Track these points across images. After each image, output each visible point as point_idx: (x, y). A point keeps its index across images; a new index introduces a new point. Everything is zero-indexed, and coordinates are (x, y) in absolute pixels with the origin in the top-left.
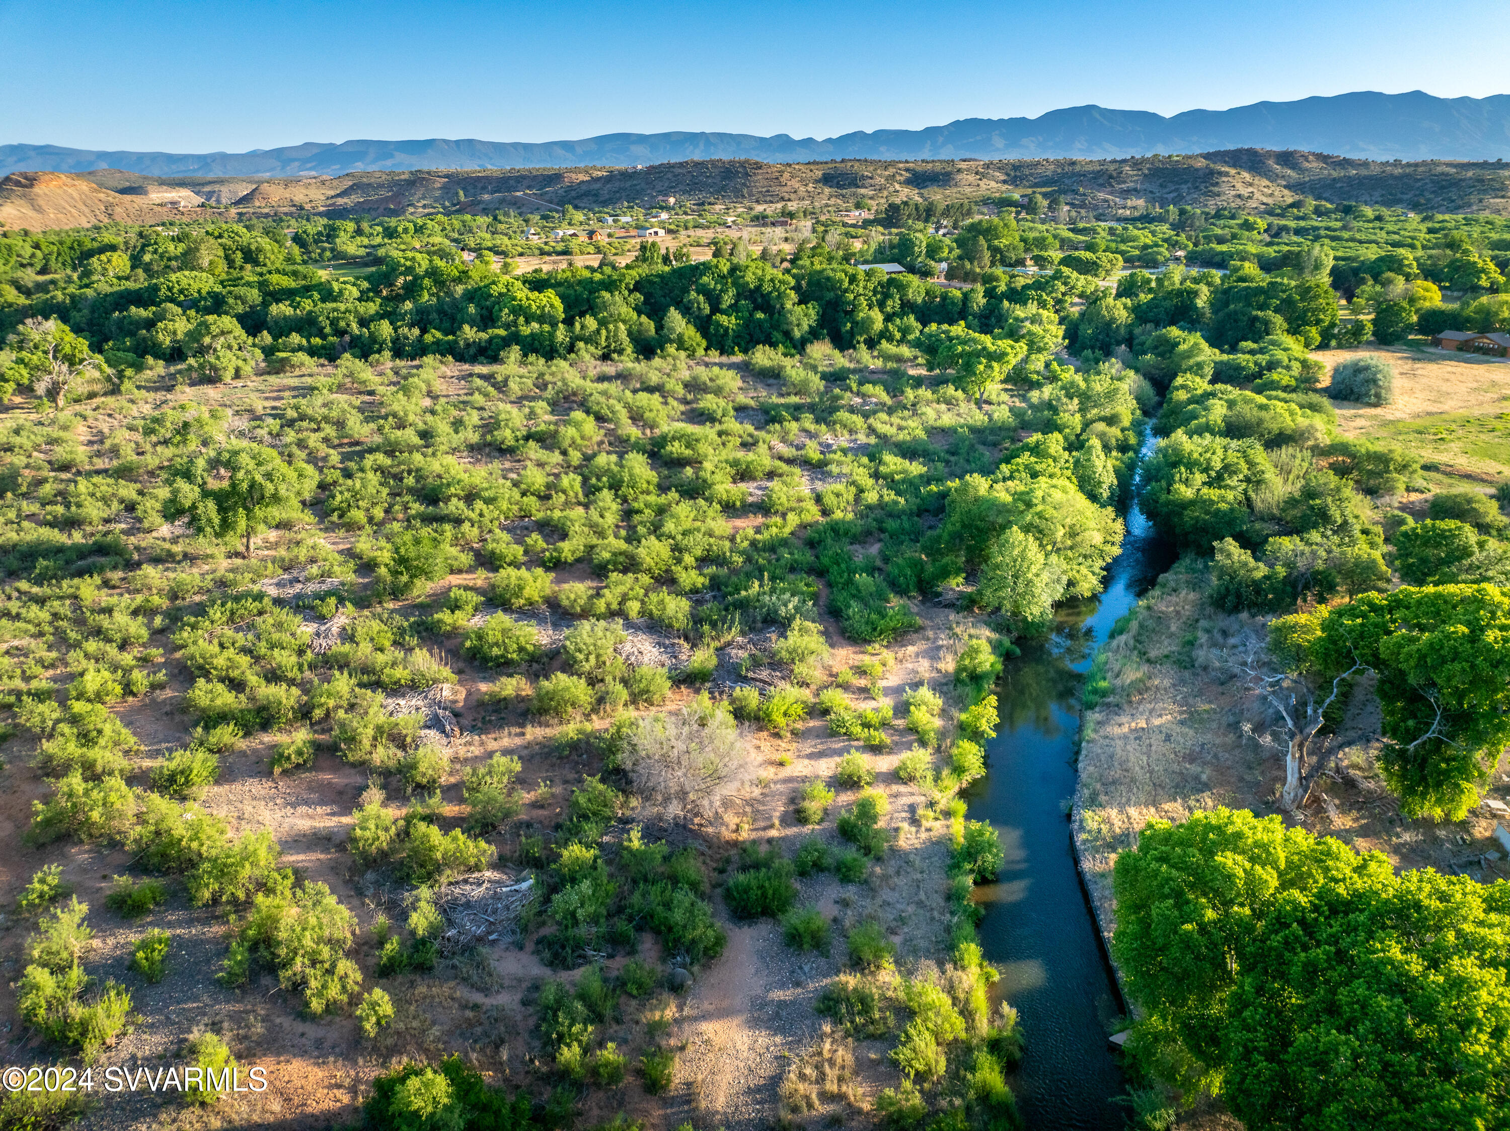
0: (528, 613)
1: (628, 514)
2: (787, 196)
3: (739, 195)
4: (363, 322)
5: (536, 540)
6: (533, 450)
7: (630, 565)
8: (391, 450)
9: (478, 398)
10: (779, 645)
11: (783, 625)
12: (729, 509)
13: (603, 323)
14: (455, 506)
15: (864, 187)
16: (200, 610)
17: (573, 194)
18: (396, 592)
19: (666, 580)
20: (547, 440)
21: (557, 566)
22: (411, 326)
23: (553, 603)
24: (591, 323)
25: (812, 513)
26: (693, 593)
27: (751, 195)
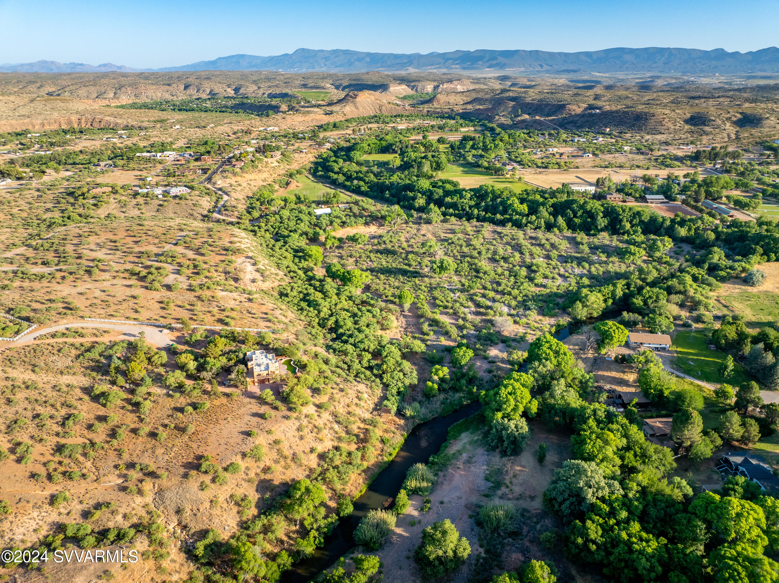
0: (489, 299)
1: (516, 282)
2: (663, 131)
3: (640, 129)
4: (470, 207)
5: (495, 285)
6: (502, 263)
7: (510, 294)
8: (472, 257)
9: (494, 242)
10: (527, 312)
11: (529, 309)
12: (536, 285)
13: (538, 218)
14: (481, 275)
15: (708, 125)
16: (436, 288)
17: (566, 121)
18: (468, 291)
19: (515, 298)
20: (506, 260)
21: (497, 292)
22: (483, 211)
23: (493, 298)
24: (534, 217)
25: (555, 290)
26: (519, 302)
27: (645, 130)
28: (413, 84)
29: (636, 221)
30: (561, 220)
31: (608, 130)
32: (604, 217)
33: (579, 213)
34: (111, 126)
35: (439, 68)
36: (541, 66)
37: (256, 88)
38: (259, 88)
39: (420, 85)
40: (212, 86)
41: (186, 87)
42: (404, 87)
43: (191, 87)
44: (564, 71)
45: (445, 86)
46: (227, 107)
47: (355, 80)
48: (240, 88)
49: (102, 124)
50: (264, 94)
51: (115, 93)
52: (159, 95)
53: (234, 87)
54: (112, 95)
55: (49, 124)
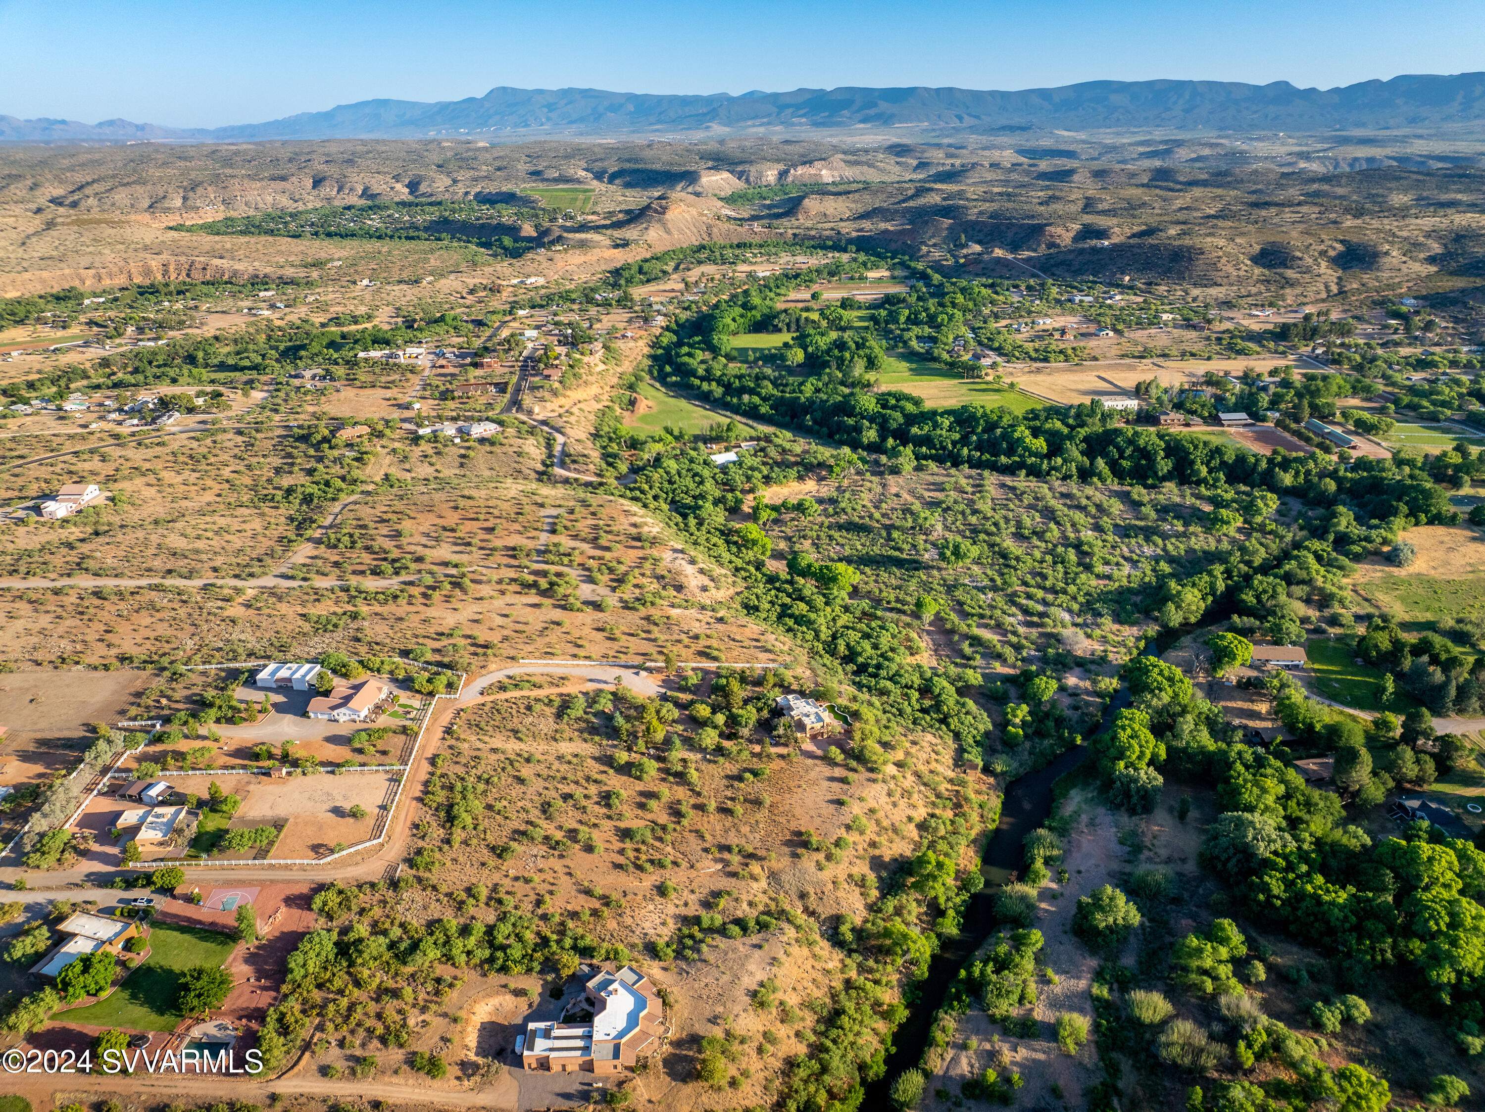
0: (1037, 602)
1: (1066, 573)
2: (1219, 280)
3: (1181, 277)
4: (954, 443)
5: (1038, 579)
6: (1035, 541)
7: (1065, 592)
8: (988, 534)
9: (1012, 506)
10: (1099, 620)
11: (1100, 615)
12: (1098, 577)
13: (1065, 461)
14: (1013, 563)
16: (955, 586)
18: (1002, 590)
19: (1074, 598)
20: (1040, 535)
21: (1044, 588)
22: (976, 449)
23: (1044, 600)
24: (1059, 460)
25: (1125, 582)
26: (1081, 604)
27: (1191, 278)
28: (740, 168)
29: (1215, 463)
30: (1101, 463)
31: (1127, 278)
32: (1167, 456)
33: (1128, 452)
34: (226, 278)
35: (769, 124)
36: (960, 118)
37: (450, 182)
38: (455, 181)
39: (753, 170)
40: (366, 180)
41: (317, 183)
42: (726, 175)
43: (327, 183)
44: (1004, 128)
45: (800, 170)
46: (417, 229)
47: (629, 160)
48: (418, 183)
49: (208, 272)
50: (467, 193)
51: (185, 199)
52: (269, 199)
53: (407, 181)
54: (178, 202)
55: (111, 276)
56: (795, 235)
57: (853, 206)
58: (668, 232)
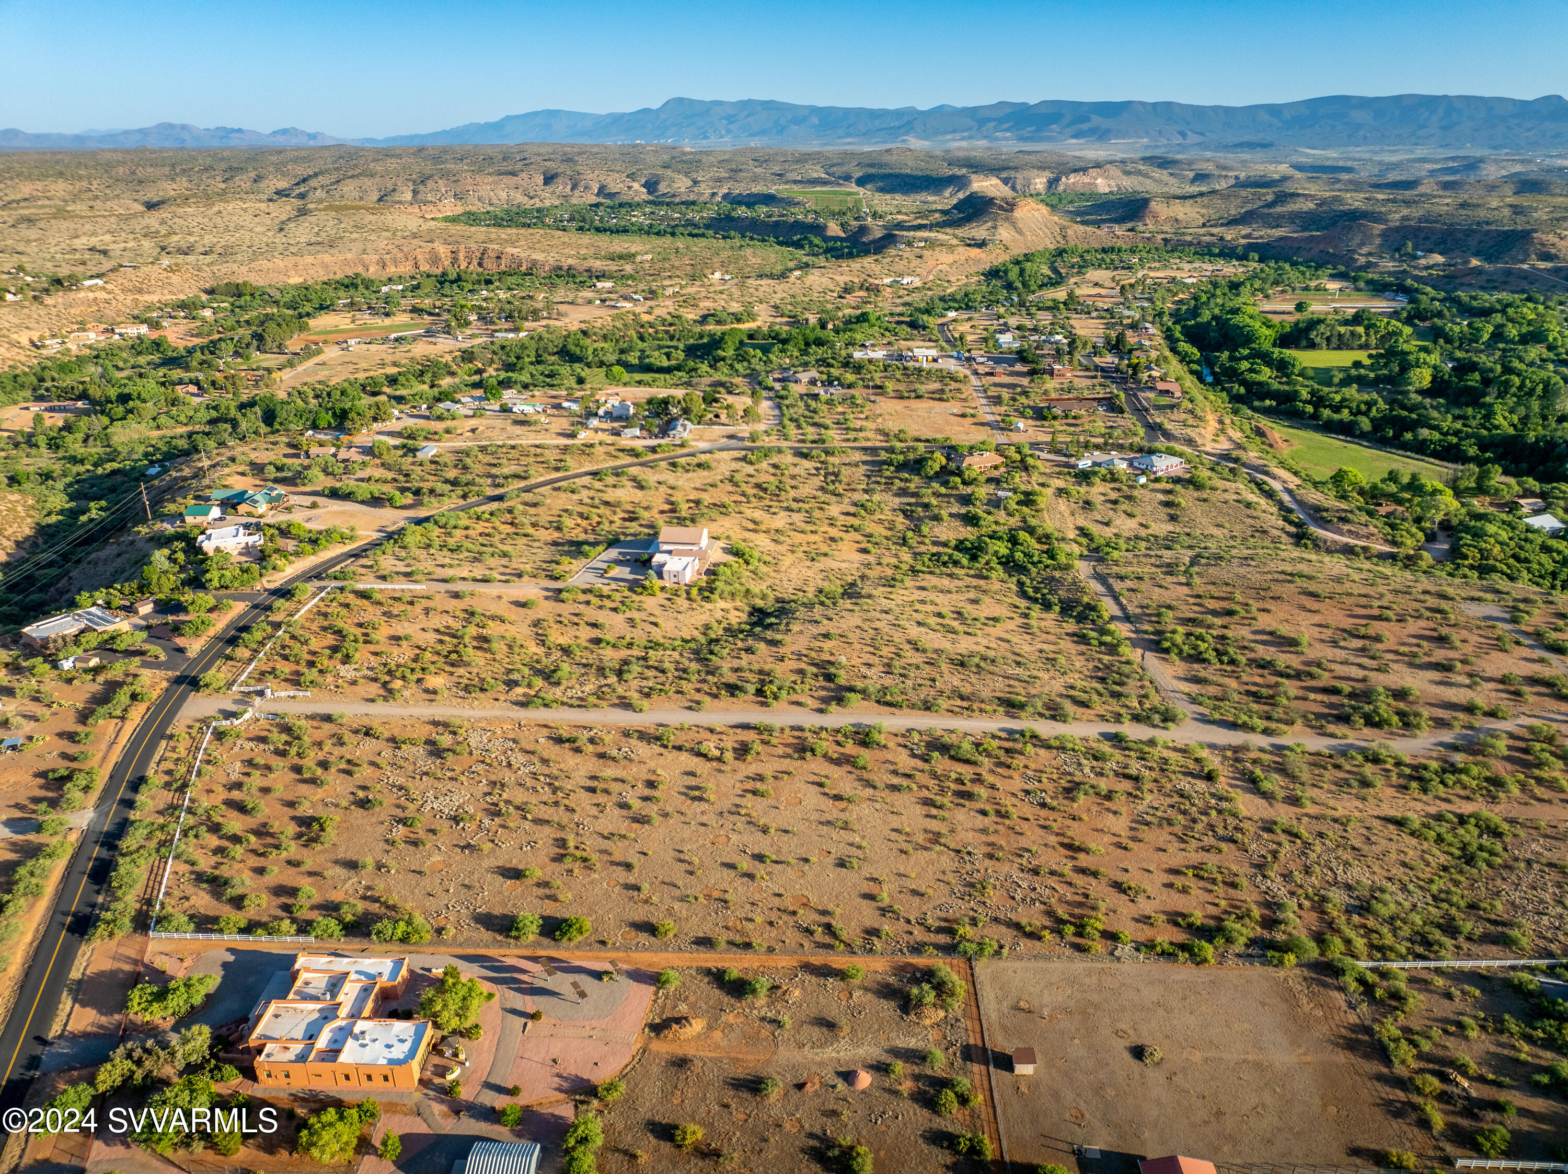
28: (1004, 175)
34: (523, 269)
35: (970, 138)
36: (1183, 135)
37: (690, 183)
38: (695, 182)
39: (1020, 177)
40: (602, 178)
41: (549, 179)
42: (995, 181)
43: (560, 180)
44: (1241, 145)
45: (1072, 179)
46: (696, 226)
47: (872, 165)
48: (656, 183)
49: (503, 261)
50: (714, 194)
51: (415, 192)
52: (503, 195)
53: (643, 181)
54: (408, 196)
55: (395, 262)
56: (1165, 240)
57: (1203, 211)
58: (1020, 232)
